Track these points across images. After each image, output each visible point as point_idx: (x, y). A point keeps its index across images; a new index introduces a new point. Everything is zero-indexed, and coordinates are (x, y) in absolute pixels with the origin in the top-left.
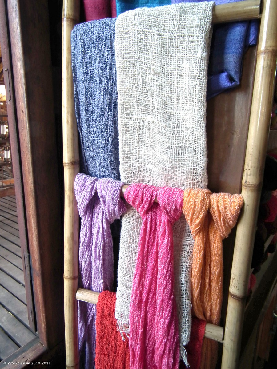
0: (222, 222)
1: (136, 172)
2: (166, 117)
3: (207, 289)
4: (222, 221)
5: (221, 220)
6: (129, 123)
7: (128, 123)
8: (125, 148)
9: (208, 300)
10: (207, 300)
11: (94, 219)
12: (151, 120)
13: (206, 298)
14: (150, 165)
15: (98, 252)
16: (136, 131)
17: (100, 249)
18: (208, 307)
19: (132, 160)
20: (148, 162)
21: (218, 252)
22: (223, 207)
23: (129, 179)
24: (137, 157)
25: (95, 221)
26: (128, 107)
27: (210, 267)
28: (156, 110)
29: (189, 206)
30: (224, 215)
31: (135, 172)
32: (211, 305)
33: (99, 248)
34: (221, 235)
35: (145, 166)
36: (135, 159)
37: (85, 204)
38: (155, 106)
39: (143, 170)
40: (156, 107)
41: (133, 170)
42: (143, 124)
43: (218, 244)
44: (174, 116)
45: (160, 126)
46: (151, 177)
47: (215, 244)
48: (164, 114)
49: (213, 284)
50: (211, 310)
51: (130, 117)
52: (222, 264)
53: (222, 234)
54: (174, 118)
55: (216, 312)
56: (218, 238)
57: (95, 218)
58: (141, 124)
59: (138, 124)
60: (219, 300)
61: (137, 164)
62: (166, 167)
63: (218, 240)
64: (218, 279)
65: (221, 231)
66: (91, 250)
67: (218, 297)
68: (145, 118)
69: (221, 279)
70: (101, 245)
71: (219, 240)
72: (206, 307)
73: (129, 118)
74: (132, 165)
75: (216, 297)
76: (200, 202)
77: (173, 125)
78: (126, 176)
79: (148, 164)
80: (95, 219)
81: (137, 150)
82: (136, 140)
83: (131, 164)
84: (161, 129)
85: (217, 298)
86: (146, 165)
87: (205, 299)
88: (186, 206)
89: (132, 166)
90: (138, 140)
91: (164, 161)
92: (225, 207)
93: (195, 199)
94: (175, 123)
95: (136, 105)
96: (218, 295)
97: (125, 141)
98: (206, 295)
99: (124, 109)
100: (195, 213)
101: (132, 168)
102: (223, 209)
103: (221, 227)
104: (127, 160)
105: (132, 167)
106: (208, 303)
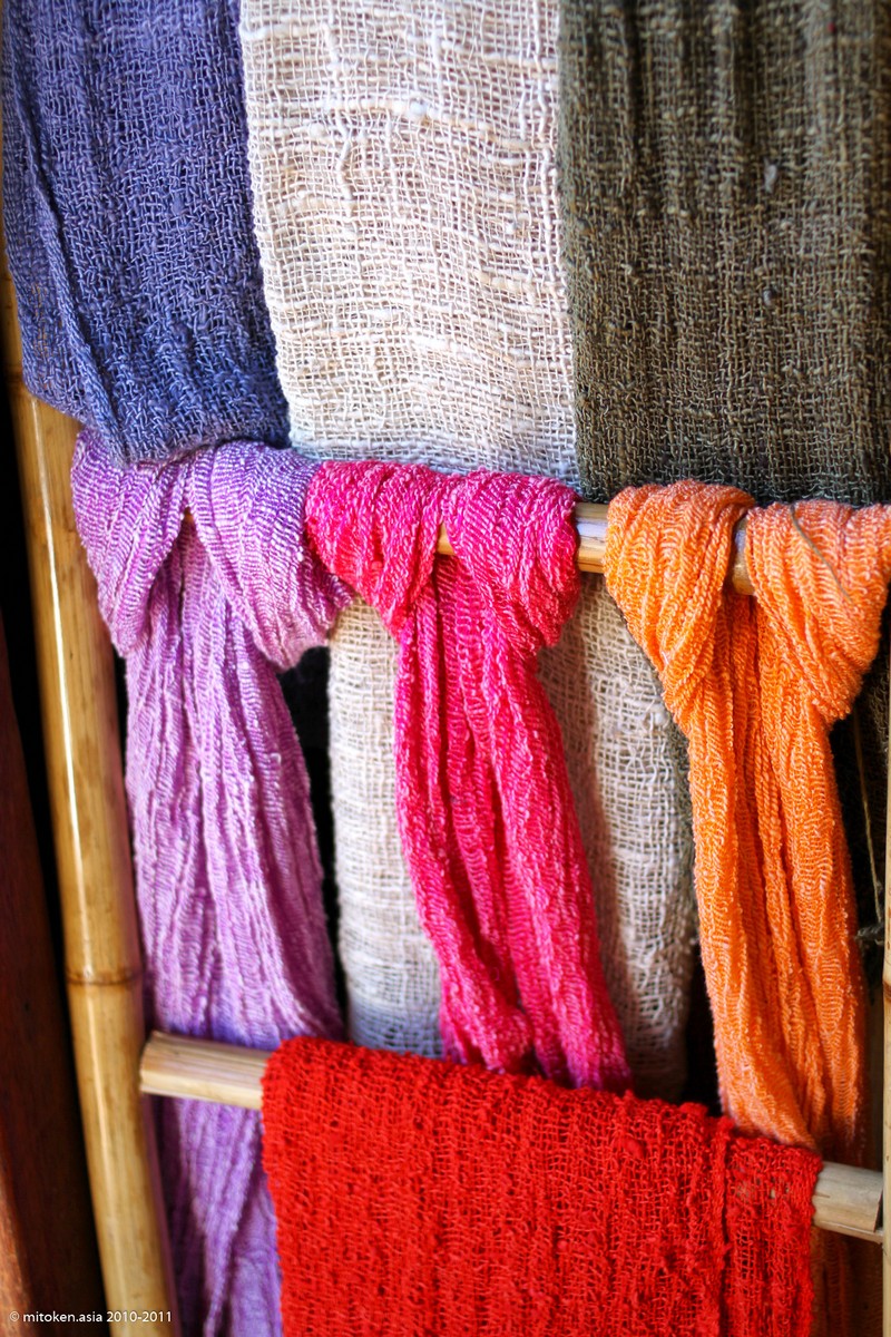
0: (812, 646)
1: (367, 380)
2: (490, 91)
3: (790, 977)
4: (809, 638)
5: (808, 632)
6: (301, 139)
7: (294, 140)
8: (294, 263)
9: (806, 1032)
10: (800, 1030)
11: (192, 661)
12: (412, 112)
13: (792, 1024)
14: (434, 334)
15: (233, 834)
16: (340, 176)
17: (241, 814)
18: (811, 1066)
19: (335, 321)
20: (420, 318)
21: (811, 788)
22: (808, 574)
23: (337, 419)
24: (363, 299)
25: (196, 672)
26: (290, 59)
27: (787, 868)
28: (435, 60)
29: (635, 572)
30: (818, 610)
31: (359, 377)
32: (822, 1052)
33: (238, 808)
34: (814, 707)
35: (407, 344)
36: (350, 313)
37: (139, 585)
38: (431, 42)
39: (398, 363)
40: (435, 51)
41: (353, 370)
42: (372, 136)
43: (806, 750)
44: (529, 82)
45: (463, 134)
46: (444, 398)
47: (794, 751)
48: (479, 78)
49: (815, 949)
50: (826, 1081)
51: (305, 105)
52: (842, 846)
53: (820, 699)
54: (531, 91)
55: (851, 1084)
56: (805, 722)
57: (198, 655)
58: (360, 137)
59: (347, 139)
60: (856, 1019)
61: (367, 337)
62: (517, 327)
63: (806, 728)
64: (831, 919)
65: (812, 687)
66: (200, 826)
67: (846, 1004)
68: (382, 104)
69: (846, 916)
70: (241, 792)
71: (811, 730)
72: (803, 1067)
73: (300, 113)
74: (339, 348)
75: (840, 1008)
76: (681, 548)
77: (530, 125)
78: (317, 403)
79: (420, 330)
80: (198, 664)
81: (357, 263)
82: (344, 215)
83: (334, 344)
84: (473, 148)
85: (845, 1014)
86: (414, 337)
87: (789, 1028)
88: (620, 570)
89: (339, 352)
90: (354, 214)
91: (505, 300)
92: (816, 574)
93: (661, 536)
94: (536, 117)
95: (330, 47)
96: (845, 998)
97: (286, 229)
98: (791, 1007)
99: (274, 70)
100: (664, 602)
101: (343, 364)
102: (810, 583)
103: (810, 666)
104: (311, 324)
105: (341, 358)
106: (805, 1047)
